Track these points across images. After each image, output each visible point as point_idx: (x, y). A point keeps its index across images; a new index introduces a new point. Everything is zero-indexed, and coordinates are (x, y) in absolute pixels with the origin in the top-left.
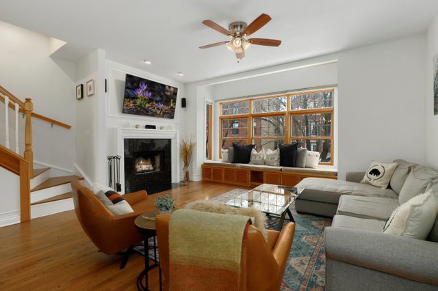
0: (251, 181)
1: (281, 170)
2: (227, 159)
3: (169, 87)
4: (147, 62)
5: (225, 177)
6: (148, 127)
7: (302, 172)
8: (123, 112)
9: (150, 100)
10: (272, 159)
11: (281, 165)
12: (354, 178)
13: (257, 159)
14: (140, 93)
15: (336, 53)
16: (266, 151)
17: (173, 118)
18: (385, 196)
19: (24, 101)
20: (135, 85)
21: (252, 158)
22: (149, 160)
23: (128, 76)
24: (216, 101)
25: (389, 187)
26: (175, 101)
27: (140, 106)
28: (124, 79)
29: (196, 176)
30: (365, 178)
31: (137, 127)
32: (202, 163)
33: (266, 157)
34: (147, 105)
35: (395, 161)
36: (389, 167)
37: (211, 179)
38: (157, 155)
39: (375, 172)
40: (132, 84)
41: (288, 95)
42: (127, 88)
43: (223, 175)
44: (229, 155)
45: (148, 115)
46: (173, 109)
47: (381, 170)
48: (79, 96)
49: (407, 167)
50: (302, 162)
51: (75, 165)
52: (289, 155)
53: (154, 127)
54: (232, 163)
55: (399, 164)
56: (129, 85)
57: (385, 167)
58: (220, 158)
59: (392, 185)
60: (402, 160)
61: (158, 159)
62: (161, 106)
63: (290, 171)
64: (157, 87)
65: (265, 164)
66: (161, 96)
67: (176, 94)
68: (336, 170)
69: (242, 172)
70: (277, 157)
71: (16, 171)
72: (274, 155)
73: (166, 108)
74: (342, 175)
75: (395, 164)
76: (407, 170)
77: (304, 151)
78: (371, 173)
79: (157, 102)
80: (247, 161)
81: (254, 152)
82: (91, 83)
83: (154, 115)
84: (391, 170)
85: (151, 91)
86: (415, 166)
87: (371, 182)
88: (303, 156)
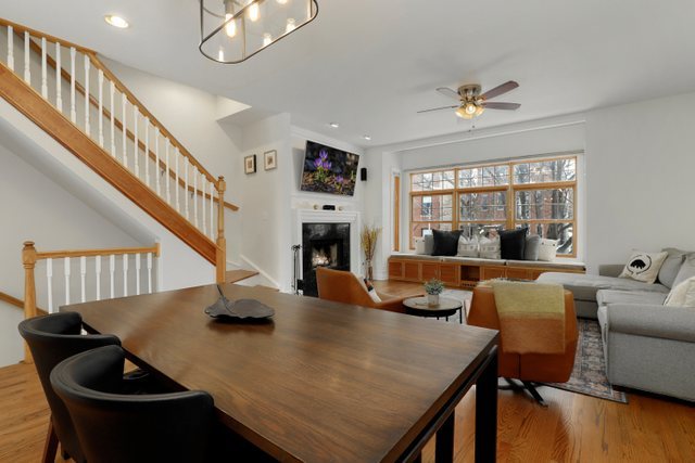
0: (462, 279)
1: (505, 264)
2: (422, 250)
3: (351, 154)
4: (334, 126)
5: (424, 274)
6: (327, 207)
7: (535, 266)
8: (302, 189)
9: (330, 173)
10: (489, 249)
11: (502, 258)
12: (611, 271)
13: (469, 249)
14: (319, 164)
15: (584, 112)
16: (479, 240)
17: (352, 195)
18: (653, 291)
19: (217, 179)
20: (315, 154)
21: (461, 249)
22: (322, 251)
23: (309, 143)
24: (405, 171)
25: (657, 281)
26: (355, 174)
27: (319, 181)
28: (303, 147)
29: (381, 273)
30: (625, 272)
31: (315, 207)
32: (388, 256)
33: (480, 247)
34: (327, 180)
35: (664, 250)
36: (657, 257)
37: (403, 278)
38: (333, 244)
39: (639, 263)
40: (312, 153)
41: (511, 165)
42: (307, 158)
43: (420, 271)
44: (426, 245)
45: (326, 192)
46: (353, 182)
47: (646, 261)
48: (252, 170)
49: (680, 255)
50: (534, 254)
51: (242, 256)
52: (514, 245)
53: (333, 208)
54: (433, 255)
55: (670, 253)
56: (309, 154)
57: (653, 257)
58: (412, 248)
59: (660, 279)
60: (674, 249)
61: (334, 250)
62: (341, 180)
63: (519, 265)
64: (337, 155)
65: (479, 257)
66: (342, 167)
67: (356, 163)
68: (581, 264)
69: (449, 267)
70: (497, 247)
71: (213, 260)
72: (493, 244)
73: (347, 182)
74: (593, 269)
75: (665, 254)
76: (680, 260)
77: (535, 239)
78: (633, 265)
79: (337, 175)
80: (454, 253)
81: (462, 240)
82: (272, 154)
83: (333, 191)
84: (659, 261)
85: (331, 160)
86: (690, 254)
87: (634, 276)
88: (535, 245)
